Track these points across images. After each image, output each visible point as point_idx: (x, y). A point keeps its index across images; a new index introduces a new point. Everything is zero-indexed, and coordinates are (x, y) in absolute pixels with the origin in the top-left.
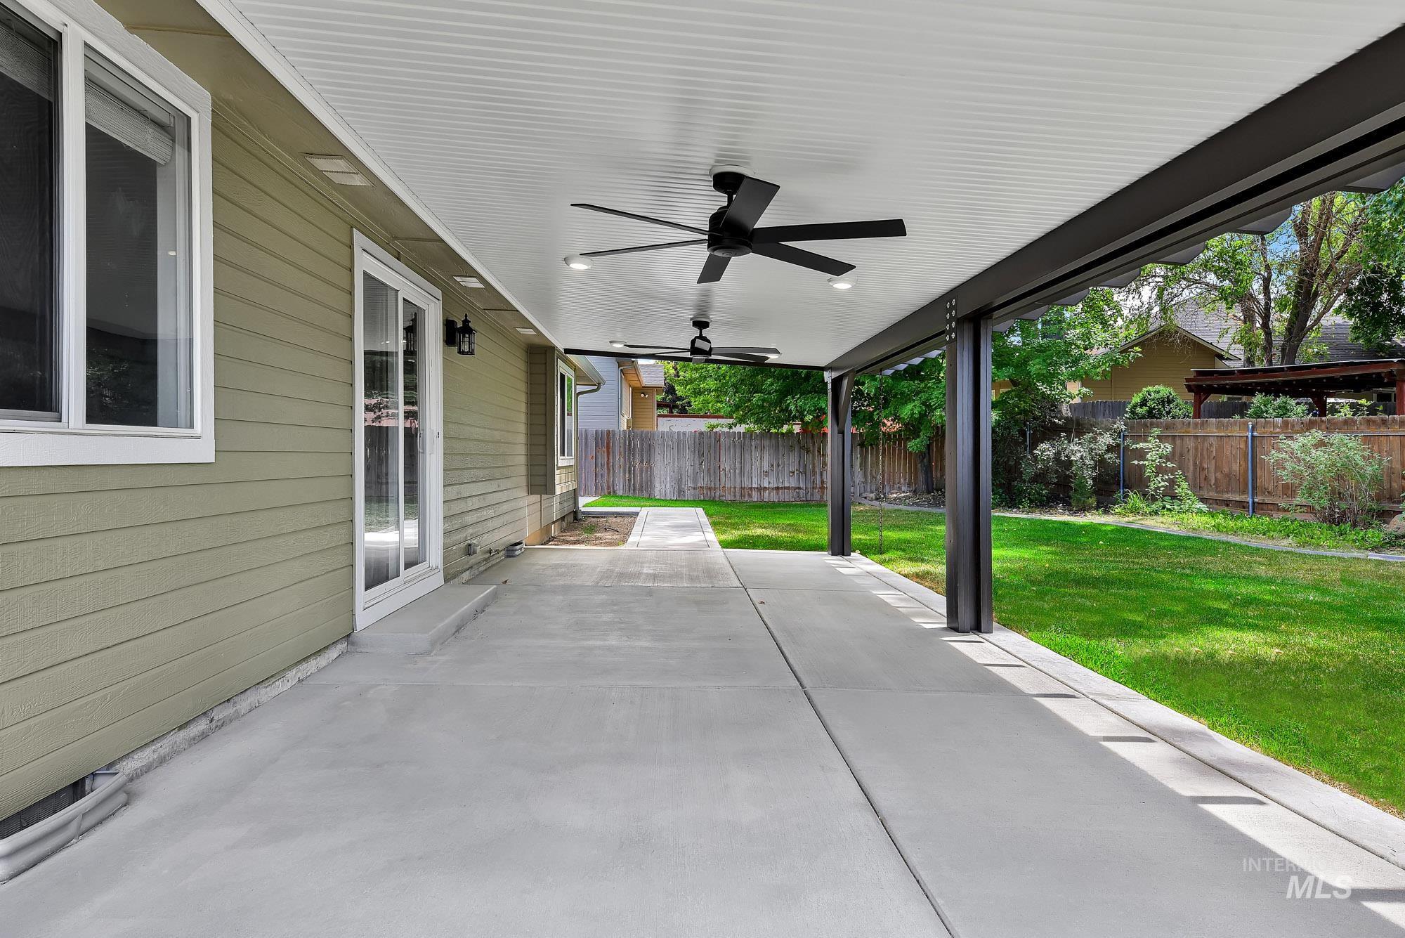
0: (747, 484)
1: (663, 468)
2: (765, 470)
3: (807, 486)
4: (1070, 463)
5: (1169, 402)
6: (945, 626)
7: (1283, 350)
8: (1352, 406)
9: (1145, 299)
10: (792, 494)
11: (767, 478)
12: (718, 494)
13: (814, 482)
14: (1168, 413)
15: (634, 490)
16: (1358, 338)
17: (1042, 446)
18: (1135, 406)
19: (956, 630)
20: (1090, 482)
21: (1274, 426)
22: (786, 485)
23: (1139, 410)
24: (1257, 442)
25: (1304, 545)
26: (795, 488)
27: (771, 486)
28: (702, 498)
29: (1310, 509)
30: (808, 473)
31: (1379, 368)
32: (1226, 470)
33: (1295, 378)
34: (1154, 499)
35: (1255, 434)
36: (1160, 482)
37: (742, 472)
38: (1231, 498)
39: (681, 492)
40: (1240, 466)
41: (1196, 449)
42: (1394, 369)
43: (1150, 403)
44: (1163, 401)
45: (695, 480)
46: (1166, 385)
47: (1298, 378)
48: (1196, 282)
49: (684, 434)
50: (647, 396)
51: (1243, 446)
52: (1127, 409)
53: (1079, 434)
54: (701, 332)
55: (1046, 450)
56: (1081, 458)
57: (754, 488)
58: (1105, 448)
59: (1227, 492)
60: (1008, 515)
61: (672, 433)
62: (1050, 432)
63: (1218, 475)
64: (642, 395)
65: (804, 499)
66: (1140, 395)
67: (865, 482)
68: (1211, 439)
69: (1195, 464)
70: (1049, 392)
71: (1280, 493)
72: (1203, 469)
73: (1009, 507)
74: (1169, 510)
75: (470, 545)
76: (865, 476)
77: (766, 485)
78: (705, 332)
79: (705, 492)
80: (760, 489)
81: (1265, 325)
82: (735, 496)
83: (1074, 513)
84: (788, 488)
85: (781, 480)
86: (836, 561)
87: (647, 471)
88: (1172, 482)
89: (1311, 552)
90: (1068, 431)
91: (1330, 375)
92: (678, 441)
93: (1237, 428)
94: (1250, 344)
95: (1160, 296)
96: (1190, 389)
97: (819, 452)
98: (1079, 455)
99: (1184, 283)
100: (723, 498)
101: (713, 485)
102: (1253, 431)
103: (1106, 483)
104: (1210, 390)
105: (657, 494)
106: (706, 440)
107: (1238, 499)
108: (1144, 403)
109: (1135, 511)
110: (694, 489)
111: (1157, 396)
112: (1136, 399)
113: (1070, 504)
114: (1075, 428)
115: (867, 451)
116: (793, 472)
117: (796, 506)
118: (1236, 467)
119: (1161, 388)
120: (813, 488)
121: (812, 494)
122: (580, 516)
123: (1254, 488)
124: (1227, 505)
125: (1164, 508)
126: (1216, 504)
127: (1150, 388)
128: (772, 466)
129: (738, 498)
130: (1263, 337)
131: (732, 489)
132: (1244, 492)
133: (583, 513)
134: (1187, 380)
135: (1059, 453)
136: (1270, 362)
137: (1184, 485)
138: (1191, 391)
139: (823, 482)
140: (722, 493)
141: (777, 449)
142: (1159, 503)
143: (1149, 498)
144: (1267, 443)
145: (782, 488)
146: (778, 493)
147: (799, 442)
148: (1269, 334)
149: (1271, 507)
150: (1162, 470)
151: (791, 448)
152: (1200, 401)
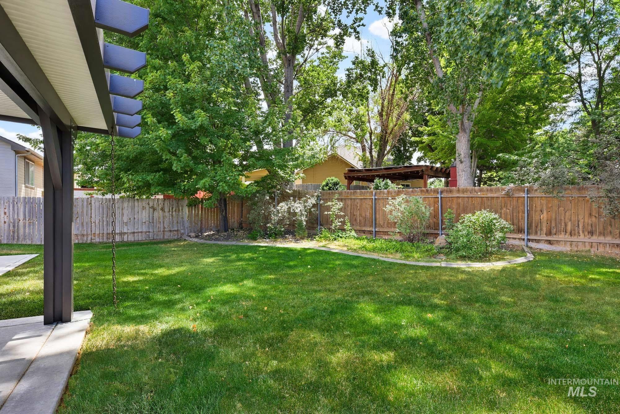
0: (111, 230)
2: (125, 221)
3: (155, 230)
4: (295, 214)
5: (337, 184)
7: (377, 162)
9: (326, 141)
11: (126, 227)
12: (89, 239)
13: (158, 228)
14: (337, 189)
17: (281, 204)
18: (323, 186)
20: (305, 223)
21: (383, 193)
22: (140, 230)
23: (325, 188)
24: (377, 202)
26: (146, 232)
27: (130, 231)
28: (77, 241)
29: (402, 234)
30: (155, 222)
31: (417, 169)
32: (364, 215)
33: (386, 172)
34: (334, 231)
35: (376, 197)
36: (337, 223)
37: (108, 224)
38: (366, 229)
40: (370, 213)
41: (350, 204)
42: (424, 169)
43: (330, 185)
44: (334, 184)
46: (336, 177)
48: (345, 135)
51: (371, 204)
52: (320, 188)
53: (300, 198)
55: (283, 206)
56: (301, 211)
57: (117, 233)
58: (311, 205)
59: (364, 226)
62: (285, 197)
63: (361, 218)
66: (325, 181)
67: (191, 227)
68: (358, 200)
69: (351, 213)
71: (386, 226)
72: (354, 215)
73: (265, 239)
74: (341, 237)
76: (191, 223)
77: (125, 231)
79: (80, 237)
80: (121, 234)
81: (370, 152)
82: (102, 239)
83: (297, 241)
84: (142, 232)
85: (136, 228)
87: (29, 225)
88: (344, 223)
90: (294, 197)
93: (368, 195)
94: (365, 160)
95: (331, 140)
97: (162, 210)
98: (299, 209)
99: (340, 135)
100: (93, 241)
101: (85, 233)
103: (313, 224)
104: (353, 178)
107: (369, 229)
108: (327, 185)
109: (325, 238)
111: (332, 182)
112: (324, 183)
113: (295, 236)
114: (298, 195)
116: (145, 222)
117: (146, 243)
118: (368, 214)
119: (334, 178)
120: (158, 231)
121: (157, 235)
123: (375, 224)
124: (364, 233)
125: (338, 236)
126: (361, 233)
127: (329, 178)
128: (130, 219)
129: (105, 240)
130: (370, 158)
131: (100, 235)
132: (371, 226)
134: (345, 174)
135: (290, 208)
137: (349, 224)
138: (346, 178)
139: (164, 228)
140: (93, 238)
141: (133, 208)
142: (336, 234)
143: (332, 231)
144: (381, 202)
145: (137, 232)
146: (134, 236)
147: (149, 204)
148: (372, 156)
149: (382, 233)
150: (338, 217)
151: (144, 208)
152: (349, 184)
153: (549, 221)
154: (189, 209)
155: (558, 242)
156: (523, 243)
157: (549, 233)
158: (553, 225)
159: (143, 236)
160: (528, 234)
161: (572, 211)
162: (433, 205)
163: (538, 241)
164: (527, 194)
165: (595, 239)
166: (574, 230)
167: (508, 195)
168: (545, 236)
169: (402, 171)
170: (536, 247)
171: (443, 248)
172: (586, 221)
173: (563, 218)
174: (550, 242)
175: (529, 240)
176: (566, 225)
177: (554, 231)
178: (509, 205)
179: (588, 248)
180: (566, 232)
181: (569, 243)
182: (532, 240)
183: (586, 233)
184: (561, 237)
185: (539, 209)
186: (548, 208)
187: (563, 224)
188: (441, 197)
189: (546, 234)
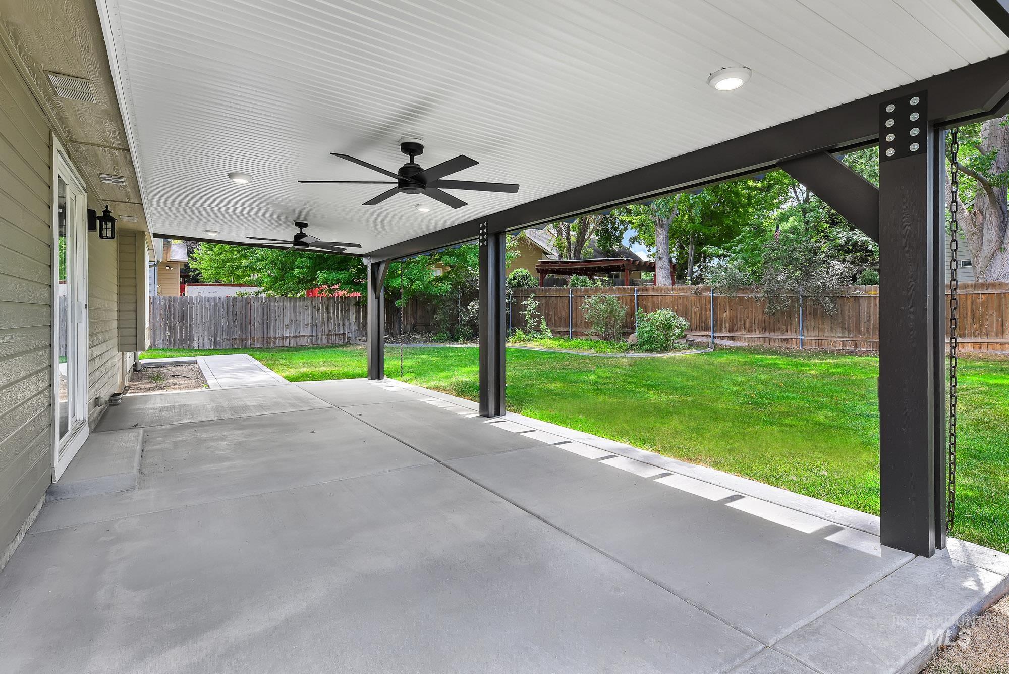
0: (272, 334)
1: (201, 325)
2: (287, 324)
3: (318, 334)
5: (527, 278)
6: (479, 415)
7: (575, 251)
8: (601, 280)
10: (307, 340)
11: (288, 330)
12: (248, 343)
13: (323, 331)
14: (527, 284)
15: (174, 344)
16: (600, 246)
17: (472, 304)
18: (511, 280)
19: (487, 416)
21: (581, 291)
22: (303, 334)
23: (513, 282)
24: (573, 300)
25: (600, 352)
26: (309, 336)
27: (292, 335)
28: (236, 347)
29: (597, 333)
30: (318, 325)
31: (617, 263)
32: (560, 315)
33: (585, 266)
34: (529, 332)
35: (572, 295)
36: (531, 322)
37: (268, 326)
38: (562, 330)
39: (217, 343)
40: (566, 312)
41: (546, 303)
42: (624, 263)
43: (518, 278)
44: (524, 277)
45: (229, 333)
47: (587, 266)
49: (220, 299)
50: (172, 268)
51: (567, 303)
52: (507, 282)
54: (301, 230)
55: (474, 306)
57: (278, 337)
59: (560, 326)
60: (453, 346)
61: (201, 298)
62: (474, 295)
63: (557, 318)
64: (167, 268)
65: (316, 343)
66: (513, 273)
67: (359, 330)
68: (553, 298)
69: (546, 312)
70: (474, 272)
71: (583, 326)
72: (550, 314)
73: (452, 341)
74: (536, 338)
75: (97, 399)
76: (358, 325)
77: (287, 334)
78: (305, 231)
79: (238, 342)
80: (283, 338)
81: (568, 238)
82: (263, 344)
84: (304, 336)
85: (298, 331)
86: (376, 383)
87: (186, 329)
88: (539, 323)
89: (603, 355)
91: (599, 265)
92: (215, 304)
93: (564, 292)
94: (561, 247)
96: (538, 270)
97: (326, 310)
100: (253, 346)
101: (244, 337)
102: (571, 294)
104: (547, 271)
105: (196, 346)
106: (238, 304)
107: (565, 330)
108: (515, 278)
109: (519, 340)
110: (228, 340)
111: (521, 274)
112: (511, 276)
115: (359, 309)
116: (308, 325)
117: (310, 349)
118: (564, 314)
119: (523, 269)
120: (322, 335)
121: (321, 340)
122: (140, 368)
123: (572, 324)
124: (560, 334)
125: (534, 336)
126: (557, 334)
127: (517, 270)
128: (292, 321)
129: (265, 345)
130: (566, 244)
131: (260, 339)
132: (567, 326)
133: (143, 364)
134: (537, 266)
136: (570, 258)
137: (545, 324)
138: (538, 271)
139: (329, 331)
140: (252, 342)
141: (295, 308)
142: (531, 335)
143: (527, 332)
144: (578, 301)
145: (299, 336)
146: (296, 340)
147: (312, 303)
148: (569, 242)
149: (579, 334)
150: (533, 316)
151: (306, 308)
152: (542, 278)
153: (731, 318)
154: (356, 308)
155: (739, 338)
156: (710, 340)
157: (731, 330)
158: (734, 322)
159: (306, 341)
160: (714, 332)
161: (750, 309)
162: (629, 304)
163: (722, 338)
164: (713, 293)
165: (767, 335)
166: (751, 327)
167: (696, 294)
168: (728, 333)
169: (602, 265)
170: (721, 343)
171: (634, 345)
172: (760, 318)
173: (742, 316)
174: (732, 339)
175: (715, 337)
176: (745, 323)
177: (735, 328)
178: (698, 304)
179: (762, 343)
180: (745, 329)
181: (747, 340)
182: (718, 337)
183: (761, 330)
184: (742, 334)
185: (723, 307)
186: (730, 306)
187: (742, 322)
188: (637, 296)
189: (729, 331)
